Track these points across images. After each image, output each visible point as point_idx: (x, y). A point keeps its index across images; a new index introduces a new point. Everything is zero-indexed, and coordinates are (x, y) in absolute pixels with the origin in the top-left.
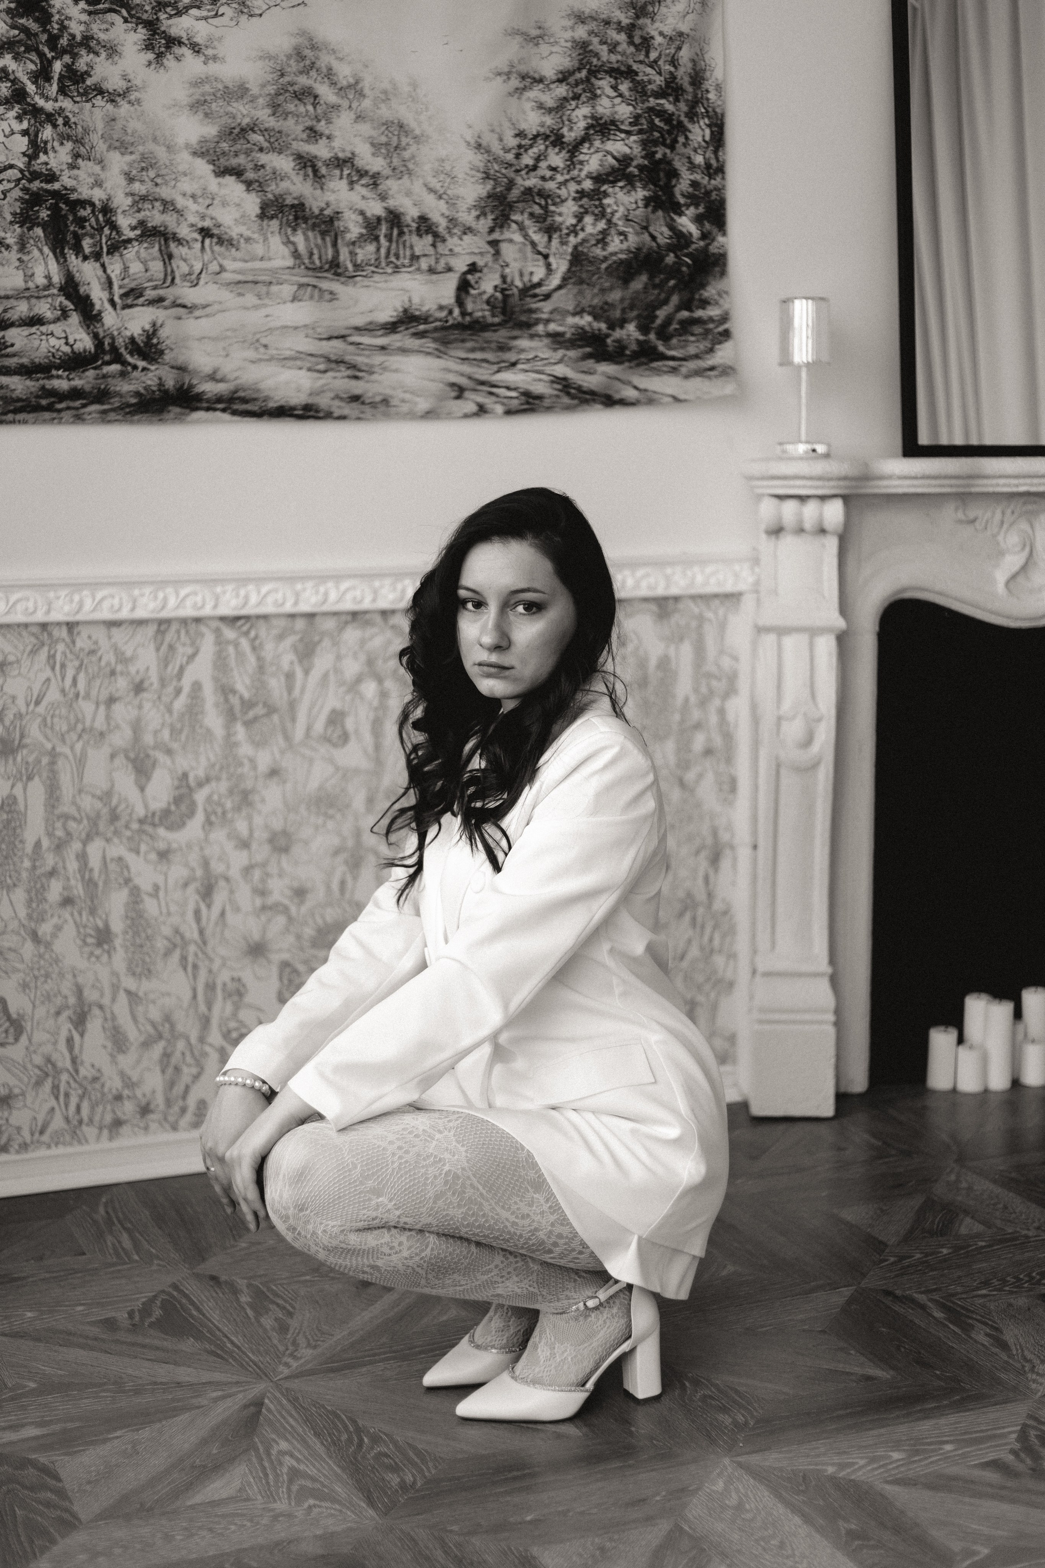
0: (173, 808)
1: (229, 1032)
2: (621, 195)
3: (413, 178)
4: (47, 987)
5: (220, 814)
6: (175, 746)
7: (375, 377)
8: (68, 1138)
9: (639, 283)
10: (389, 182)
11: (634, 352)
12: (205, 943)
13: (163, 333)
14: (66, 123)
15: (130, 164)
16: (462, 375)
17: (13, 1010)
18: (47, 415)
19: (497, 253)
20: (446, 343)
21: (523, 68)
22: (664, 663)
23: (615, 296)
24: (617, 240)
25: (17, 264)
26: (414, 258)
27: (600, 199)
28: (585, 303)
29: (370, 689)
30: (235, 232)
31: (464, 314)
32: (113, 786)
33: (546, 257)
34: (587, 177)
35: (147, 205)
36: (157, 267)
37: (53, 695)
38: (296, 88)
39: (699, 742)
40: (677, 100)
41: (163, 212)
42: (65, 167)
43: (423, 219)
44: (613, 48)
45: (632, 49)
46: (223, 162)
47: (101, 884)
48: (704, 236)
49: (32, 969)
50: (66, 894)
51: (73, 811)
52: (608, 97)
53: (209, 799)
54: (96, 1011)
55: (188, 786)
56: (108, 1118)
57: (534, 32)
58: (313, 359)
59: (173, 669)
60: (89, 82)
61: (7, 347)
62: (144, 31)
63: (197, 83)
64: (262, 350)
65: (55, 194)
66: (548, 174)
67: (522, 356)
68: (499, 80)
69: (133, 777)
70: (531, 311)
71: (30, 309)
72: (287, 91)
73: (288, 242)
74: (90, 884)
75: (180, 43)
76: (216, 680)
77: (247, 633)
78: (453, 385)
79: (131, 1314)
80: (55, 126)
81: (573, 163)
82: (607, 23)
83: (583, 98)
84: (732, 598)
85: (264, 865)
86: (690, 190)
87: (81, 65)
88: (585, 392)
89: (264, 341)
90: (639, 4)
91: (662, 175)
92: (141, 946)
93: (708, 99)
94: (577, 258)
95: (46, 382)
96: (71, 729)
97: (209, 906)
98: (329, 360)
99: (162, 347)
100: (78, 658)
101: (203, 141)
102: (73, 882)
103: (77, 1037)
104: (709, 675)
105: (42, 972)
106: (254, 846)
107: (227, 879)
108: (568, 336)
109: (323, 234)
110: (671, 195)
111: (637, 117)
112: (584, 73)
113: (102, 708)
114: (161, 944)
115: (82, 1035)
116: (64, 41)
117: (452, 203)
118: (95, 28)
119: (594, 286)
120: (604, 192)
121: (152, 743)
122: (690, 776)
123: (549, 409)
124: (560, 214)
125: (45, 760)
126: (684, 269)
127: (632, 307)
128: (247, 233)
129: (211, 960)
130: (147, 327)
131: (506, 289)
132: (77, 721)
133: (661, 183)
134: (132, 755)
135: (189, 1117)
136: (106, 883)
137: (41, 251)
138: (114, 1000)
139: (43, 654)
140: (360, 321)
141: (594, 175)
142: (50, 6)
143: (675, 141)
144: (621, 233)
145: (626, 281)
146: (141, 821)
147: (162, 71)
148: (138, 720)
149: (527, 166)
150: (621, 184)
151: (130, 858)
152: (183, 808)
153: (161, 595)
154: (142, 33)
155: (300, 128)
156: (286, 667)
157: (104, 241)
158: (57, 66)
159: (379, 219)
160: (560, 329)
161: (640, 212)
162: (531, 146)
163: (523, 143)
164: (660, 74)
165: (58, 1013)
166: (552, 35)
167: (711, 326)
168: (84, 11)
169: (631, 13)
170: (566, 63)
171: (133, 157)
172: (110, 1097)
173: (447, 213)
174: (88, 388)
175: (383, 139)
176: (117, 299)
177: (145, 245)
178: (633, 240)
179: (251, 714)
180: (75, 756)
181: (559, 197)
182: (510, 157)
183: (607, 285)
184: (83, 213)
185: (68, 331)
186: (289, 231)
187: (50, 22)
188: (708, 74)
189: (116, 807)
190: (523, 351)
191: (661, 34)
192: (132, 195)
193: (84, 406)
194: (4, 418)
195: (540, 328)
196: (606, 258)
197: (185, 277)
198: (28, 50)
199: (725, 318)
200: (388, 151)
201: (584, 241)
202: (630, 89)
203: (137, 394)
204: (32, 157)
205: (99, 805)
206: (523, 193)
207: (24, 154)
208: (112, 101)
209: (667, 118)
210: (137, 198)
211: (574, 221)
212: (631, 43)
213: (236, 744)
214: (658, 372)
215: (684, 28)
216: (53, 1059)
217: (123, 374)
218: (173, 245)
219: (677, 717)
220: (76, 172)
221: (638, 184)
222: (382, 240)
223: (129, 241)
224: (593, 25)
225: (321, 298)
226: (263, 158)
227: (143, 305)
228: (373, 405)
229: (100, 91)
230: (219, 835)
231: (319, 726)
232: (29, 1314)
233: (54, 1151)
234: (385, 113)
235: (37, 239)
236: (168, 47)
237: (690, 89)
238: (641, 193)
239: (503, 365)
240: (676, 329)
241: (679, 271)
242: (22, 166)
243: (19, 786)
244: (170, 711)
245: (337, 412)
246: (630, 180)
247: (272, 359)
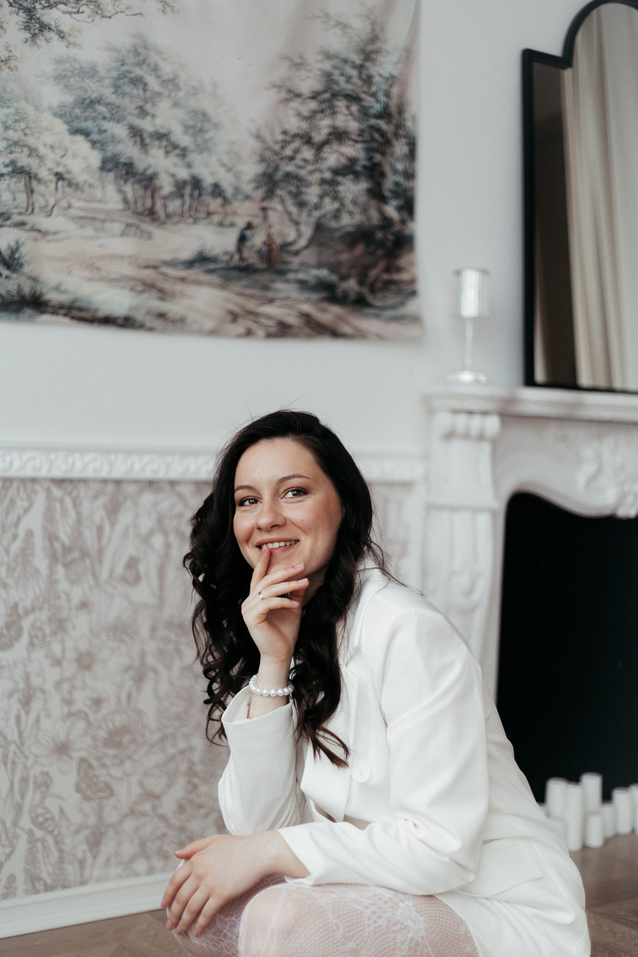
0: (5, 631)
1: (37, 816)
2: (350, 185)
3: (211, 154)
5: (40, 638)
6: (10, 581)
7: (177, 300)
9: (359, 249)
10: (193, 155)
11: (353, 299)
12: (22, 743)
13: (23, 250)
15: (7, 115)
16: (237, 304)
19: (265, 218)
20: (227, 279)
21: (289, 85)
23: (345, 257)
24: (347, 216)
26: (209, 214)
27: (335, 186)
28: (324, 260)
29: (158, 541)
30: (80, 177)
31: (242, 259)
33: (297, 224)
34: (328, 169)
35: (18, 149)
36: (22, 197)
38: (132, 75)
40: (389, 122)
41: (30, 156)
43: (216, 185)
44: (349, 80)
45: (360, 82)
46: (76, 124)
48: (401, 221)
52: (343, 114)
53: (33, 626)
55: (19, 616)
57: (298, 61)
58: (133, 282)
59: (12, 518)
62: (24, 15)
63: (59, 62)
64: (95, 271)
66: (302, 164)
67: (278, 295)
68: (275, 90)
70: (285, 263)
72: (125, 77)
73: (120, 191)
75: (50, 29)
76: (44, 528)
77: (70, 493)
78: (230, 312)
81: (318, 158)
82: (345, 61)
83: (327, 113)
84: (407, 486)
85: (71, 680)
86: (394, 187)
88: (320, 326)
89: (98, 264)
90: (366, 52)
91: (377, 174)
93: (406, 125)
94: (319, 228)
97: (27, 713)
98: (145, 284)
99: (23, 260)
101: (62, 106)
106: (65, 664)
107: (43, 691)
108: (310, 283)
109: (146, 188)
110: (381, 189)
111: (362, 131)
112: (328, 95)
117: (238, 176)
119: (330, 248)
120: (339, 181)
123: (295, 336)
124: (308, 194)
126: (388, 243)
127: (353, 267)
128: (91, 181)
129: (26, 757)
130: (13, 244)
131: (270, 245)
133: (376, 180)
140: (168, 257)
141: (332, 169)
143: (386, 151)
144: (350, 212)
145: (352, 247)
147: (35, 48)
149: (288, 156)
150: (350, 177)
152: (13, 632)
153: (8, 458)
154: (22, 17)
155: (133, 106)
156: (97, 521)
159: (185, 183)
160: (306, 278)
161: (363, 198)
162: (291, 142)
163: (286, 139)
164: (378, 101)
166: (309, 64)
167: (403, 286)
169: (362, 56)
170: (317, 86)
171: (9, 110)
173: (233, 183)
175: (191, 123)
177: (14, 180)
178: (358, 218)
179: (69, 558)
181: (308, 181)
182: (277, 147)
183: (339, 248)
186: (122, 182)
188: (407, 107)
190: (277, 291)
191: (379, 74)
192: (7, 139)
195: (291, 276)
196: (339, 229)
197: (42, 208)
199: (413, 281)
200: (194, 132)
201: (324, 216)
202: (358, 111)
203: (1, 296)
206: (285, 176)
209: (383, 134)
211: (317, 200)
212: (360, 78)
213: (57, 581)
214: (367, 316)
215: (395, 73)
218: (34, 183)
221: (362, 179)
222: (187, 199)
223: (3, 175)
224: (336, 62)
225: (141, 237)
226: (106, 125)
227: (10, 226)
228: (174, 322)
230: (39, 655)
231: (119, 570)
234: (193, 103)
236: (41, 31)
237: (396, 116)
238: (364, 185)
239: (265, 300)
240: (380, 287)
241: (385, 244)
244: (7, 551)
245: (148, 325)
246: (357, 175)
247: (102, 279)
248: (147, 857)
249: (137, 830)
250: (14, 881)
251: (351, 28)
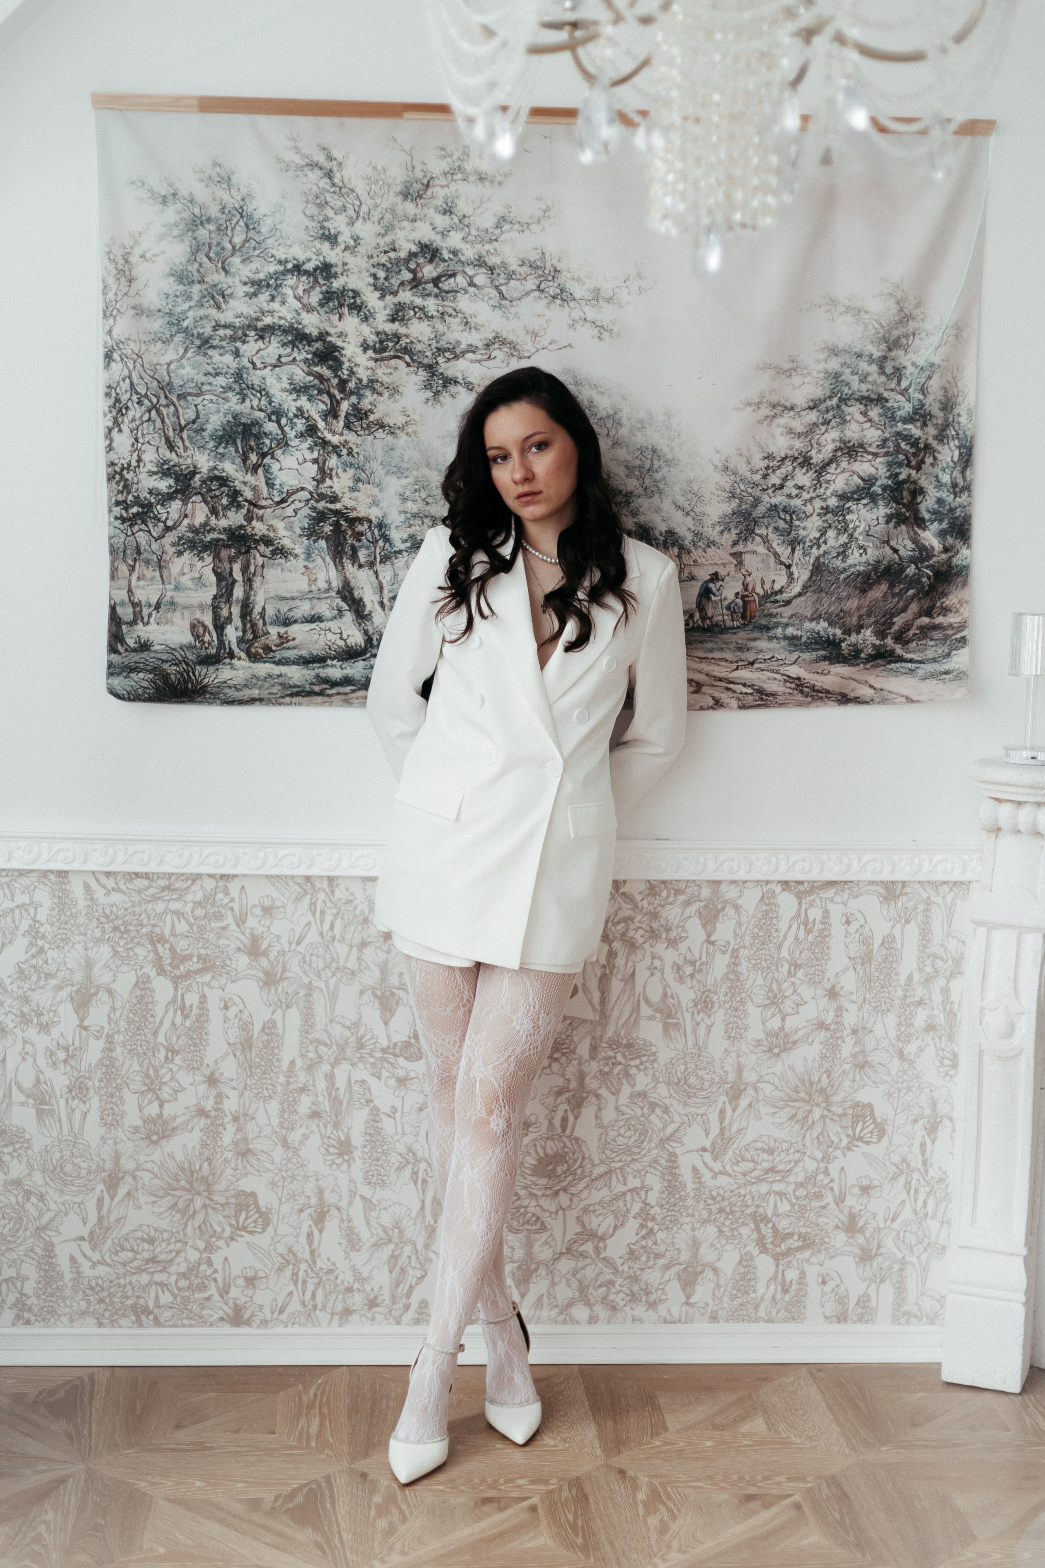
0: (413, 1041)
2: (863, 511)
3: (663, 496)
4: (291, 1186)
8: (303, 1319)
9: (878, 592)
10: (639, 500)
11: (870, 655)
14: (350, 453)
15: (405, 487)
16: (699, 672)
17: (262, 1203)
18: (319, 699)
19: (740, 563)
21: (774, 399)
22: (888, 942)
23: (852, 604)
24: (856, 554)
25: (303, 570)
27: (844, 516)
28: (823, 609)
31: (704, 618)
32: (360, 1019)
33: (788, 567)
34: (832, 494)
35: (418, 522)
37: (313, 936)
39: (921, 1018)
40: (925, 425)
42: (347, 490)
43: (670, 533)
44: (864, 379)
45: (883, 378)
47: (345, 1103)
48: (946, 550)
49: (281, 1171)
50: (314, 1107)
51: (324, 1037)
52: (858, 422)
54: (334, 1212)
56: (340, 1307)
57: (787, 366)
60: (372, 418)
61: (288, 641)
62: (424, 373)
65: (337, 513)
66: (794, 492)
67: (760, 656)
68: (749, 409)
69: (378, 1011)
70: (771, 616)
71: (312, 608)
74: (336, 1101)
75: (456, 382)
79: (277, 1497)
80: (339, 456)
81: (819, 481)
82: (859, 356)
83: (833, 423)
84: (961, 886)
86: (936, 506)
87: (365, 404)
88: (820, 692)
90: (892, 339)
91: (905, 493)
92: (378, 1160)
93: (959, 423)
94: (818, 568)
95: (321, 670)
96: (327, 967)
100: (335, 905)
102: (321, 1099)
103: (316, 1233)
104: (935, 956)
105: (289, 1173)
108: (803, 640)
110: (916, 512)
111: (885, 441)
112: (835, 401)
113: (355, 950)
114: (395, 1159)
115: (321, 1231)
116: (352, 385)
117: (698, 519)
118: (380, 372)
119: (832, 595)
120: (849, 508)
121: (397, 983)
122: (910, 1049)
123: (781, 705)
124: (804, 529)
125: (302, 992)
126: (924, 579)
127: (869, 615)
131: (747, 596)
132: (333, 960)
133: (905, 501)
134: (379, 993)
135: (411, 1314)
136: (349, 1101)
137: (324, 559)
138: (350, 1204)
139: (307, 900)
141: (839, 493)
142: (341, 355)
143: (923, 461)
144: (861, 548)
145: (863, 591)
146: (384, 1051)
147: (438, 406)
148: (386, 963)
149: (774, 485)
150: (864, 501)
151: (372, 1082)
154: (423, 374)
157: (378, 551)
158: (345, 406)
160: (799, 633)
161: (882, 527)
162: (779, 467)
163: (771, 464)
164: (909, 401)
165: (301, 1211)
166: (805, 368)
167: (950, 632)
168: (372, 358)
169: (884, 346)
170: (819, 393)
171: (408, 480)
172: (342, 1288)
173: (693, 528)
174: (357, 677)
175: (638, 463)
176: (386, 601)
178: (872, 554)
180: (328, 988)
181: (804, 512)
182: (757, 478)
183: (845, 594)
184: (360, 528)
185: (343, 627)
187: (341, 369)
188: (960, 399)
189: (362, 1038)
190: (761, 651)
191: (913, 364)
192: (405, 512)
193: (353, 691)
194: (282, 700)
195: (779, 631)
196: (845, 569)
198: (320, 392)
199: (962, 626)
200: (641, 473)
201: (825, 552)
202: (880, 415)
204: (319, 482)
205: (349, 1034)
206: (768, 510)
207: (313, 479)
208: (392, 433)
209: (915, 443)
210: (409, 515)
211: (818, 535)
212: (882, 373)
214: (896, 672)
215: (936, 360)
216: (294, 1250)
219: (900, 993)
220: (356, 494)
221: (881, 503)
223: (400, 552)
224: (846, 358)
229: (382, 425)
232: (198, 1484)
233: (289, 1330)
234: (640, 439)
235: (320, 550)
236: (445, 386)
237: (941, 414)
238: (882, 511)
239: (740, 663)
240: (915, 634)
241: (919, 581)
242: (311, 489)
243: (279, 1012)
246: (873, 498)
248: (589, 1304)
249: (575, 1272)
250: (426, 1307)
251: (866, 312)
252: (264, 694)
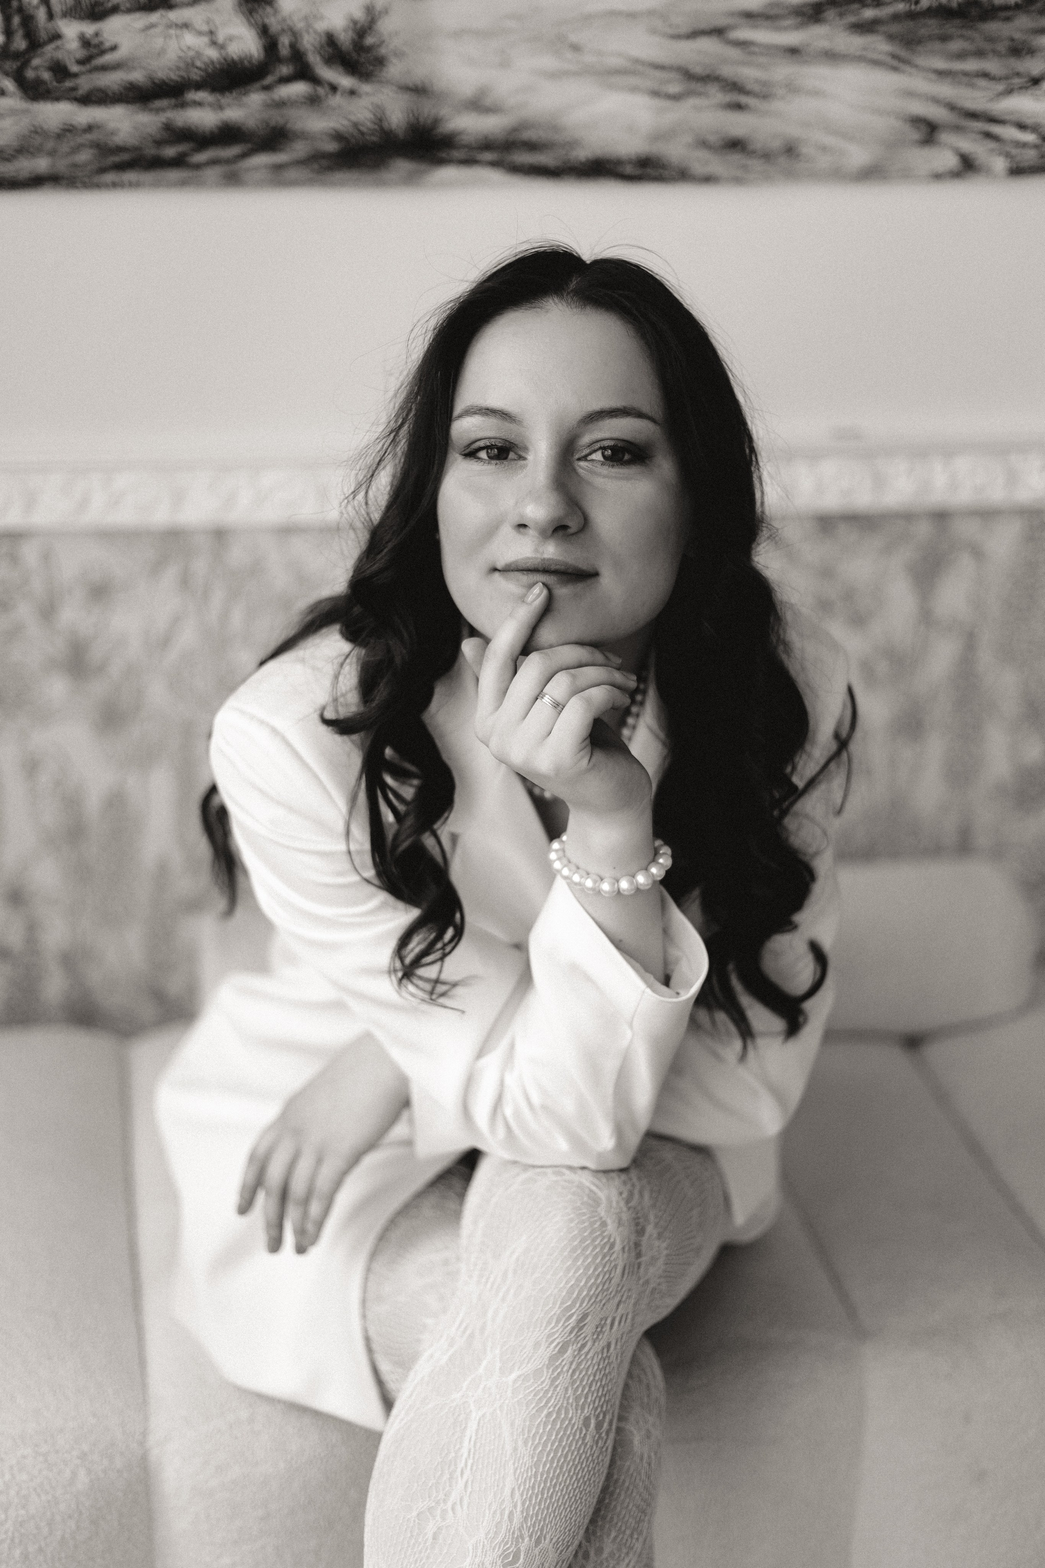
7: (777, 105)
16: (936, 100)
18: (174, 174)
20: (911, 42)
58: (658, 74)
61: (103, 52)
64: (569, 55)
78: (917, 121)
89: (573, 38)
98: (688, 75)
99: (383, 51)
185: (218, 19)
193: (244, 155)
203: (338, 136)
217: (313, 101)
228: (767, 156)
239: (1017, 81)
243: (134, 775)
245: (698, 169)
247: (586, 71)
252: (62, 166)
